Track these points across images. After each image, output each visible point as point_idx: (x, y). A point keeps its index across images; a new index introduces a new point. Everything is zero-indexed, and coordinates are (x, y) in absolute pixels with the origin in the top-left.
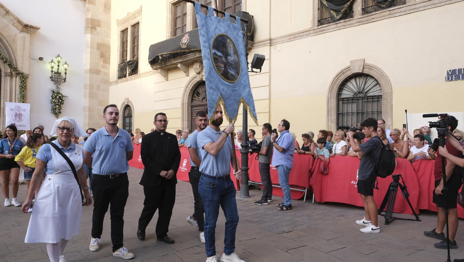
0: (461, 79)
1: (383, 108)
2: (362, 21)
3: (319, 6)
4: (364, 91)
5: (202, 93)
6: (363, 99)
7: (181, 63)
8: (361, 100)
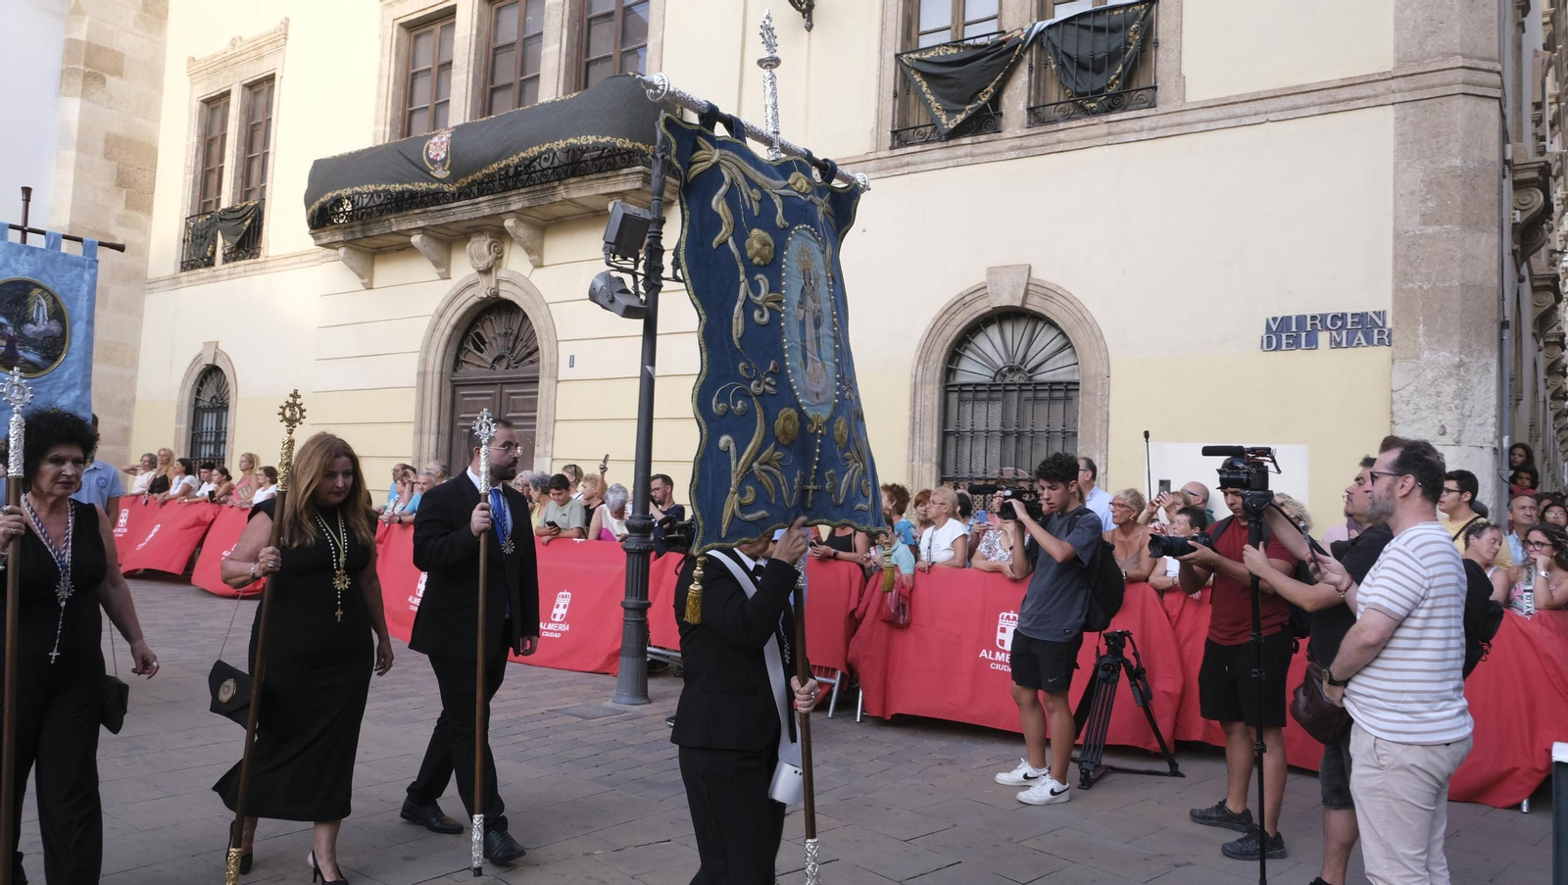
0: (1303, 346)
1: (1082, 421)
2: (1027, 148)
3: (898, 87)
4: (1025, 367)
5: (493, 342)
6: (1021, 391)
7: (423, 230)
8: (1016, 394)
